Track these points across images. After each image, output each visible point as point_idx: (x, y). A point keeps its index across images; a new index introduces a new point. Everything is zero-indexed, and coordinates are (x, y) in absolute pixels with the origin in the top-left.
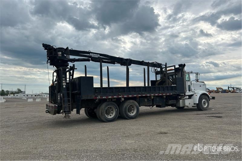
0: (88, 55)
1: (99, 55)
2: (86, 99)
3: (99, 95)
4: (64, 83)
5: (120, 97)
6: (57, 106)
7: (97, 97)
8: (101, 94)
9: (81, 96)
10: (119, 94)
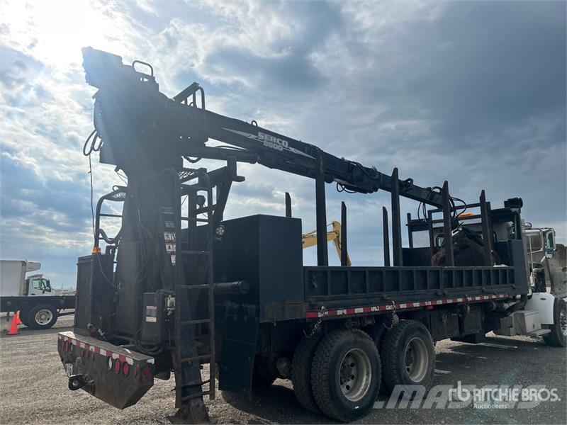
0: (253, 137)
1: (287, 143)
2: (277, 322)
3: (322, 300)
4: (171, 242)
5: (389, 308)
6: (152, 361)
7: (317, 312)
8: (327, 297)
9: (259, 308)
10: (383, 297)
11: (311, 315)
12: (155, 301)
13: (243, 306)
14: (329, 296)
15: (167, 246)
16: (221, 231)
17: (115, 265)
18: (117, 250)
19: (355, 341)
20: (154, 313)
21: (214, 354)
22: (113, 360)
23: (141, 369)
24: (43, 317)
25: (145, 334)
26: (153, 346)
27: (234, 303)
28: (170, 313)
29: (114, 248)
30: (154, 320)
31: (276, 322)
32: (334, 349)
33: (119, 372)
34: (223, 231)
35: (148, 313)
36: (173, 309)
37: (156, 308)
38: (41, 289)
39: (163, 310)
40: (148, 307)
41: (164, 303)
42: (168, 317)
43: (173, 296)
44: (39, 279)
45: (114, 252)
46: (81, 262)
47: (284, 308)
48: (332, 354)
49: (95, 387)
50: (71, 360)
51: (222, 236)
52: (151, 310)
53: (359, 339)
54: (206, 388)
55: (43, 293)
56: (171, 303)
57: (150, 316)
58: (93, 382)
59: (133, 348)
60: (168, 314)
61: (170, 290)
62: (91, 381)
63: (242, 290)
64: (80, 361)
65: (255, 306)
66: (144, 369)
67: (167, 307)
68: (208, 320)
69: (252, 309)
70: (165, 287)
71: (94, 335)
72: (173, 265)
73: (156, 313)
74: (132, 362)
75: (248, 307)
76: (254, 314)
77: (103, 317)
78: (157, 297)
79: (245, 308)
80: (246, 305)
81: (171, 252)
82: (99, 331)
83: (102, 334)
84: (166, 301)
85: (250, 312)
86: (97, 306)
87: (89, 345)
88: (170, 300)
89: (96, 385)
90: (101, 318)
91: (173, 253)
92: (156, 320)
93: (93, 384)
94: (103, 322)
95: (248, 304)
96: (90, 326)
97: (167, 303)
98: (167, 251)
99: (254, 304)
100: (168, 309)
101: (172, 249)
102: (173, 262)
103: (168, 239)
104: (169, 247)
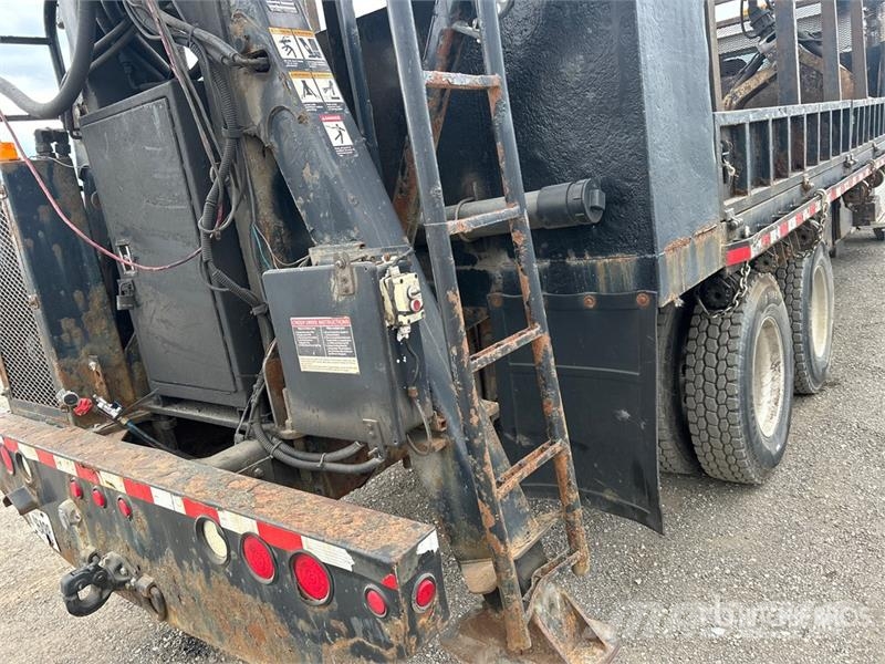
7: (748, 246)
8: (747, 197)
9: (654, 261)
10: (803, 183)
11: (738, 257)
12: (336, 297)
13: (572, 261)
14: (750, 194)
15: (298, 84)
20: (341, 342)
22: (227, 535)
23: (406, 590)
28: (404, 333)
29: (60, 137)
30: (349, 366)
33: (277, 577)
35: (303, 340)
36: (419, 315)
37: (344, 322)
39: (380, 327)
40: (296, 321)
41: (378, 303)
42: (399, 349)
45: (64, 149)
47: (694, 250)
49: (162, 600)
52: (316, 331)
56: (412, 297)
57: (321, 353)
58: (153, 585)
59: (260, 465)
60: (399, 338)
61: (362, 246)
62: (145, 581)
63: (588, 211)
64: (74, 511)
65: (634, 257)
66: (416, 585)
67: (397, 313)
68: (533, 332)
69: (618, 268)
70: (327, 239)
71: (88, 418)
72: (340, 153)
73: (347, 340)
74: (344, 561)
75: (593, 267)
76: (630, 282)
77: (100, 362)
78: (345, 280)
79: (578, 269)
80: (588, 259)
81: (317, 104)
82: (102, 404)
83: (114, 413)
84: (385, 293)
85: (607, 278)
86: (69, 331)
87: (95, 472)
88: (405, 286)
89: (166, 594)
90: (92, 364)
91: (323, 108)
92: (357, 365)
93: (155, 591)
94: (105, 376)
95: (592, 254)
96: (68, 399)
97: (393, 301)
98: (303, 101)
99: (628, 249)
100: (401, 318)
101: (317, 93)
102: (336, 143)
103: (292, 56)
104: (306, 87)
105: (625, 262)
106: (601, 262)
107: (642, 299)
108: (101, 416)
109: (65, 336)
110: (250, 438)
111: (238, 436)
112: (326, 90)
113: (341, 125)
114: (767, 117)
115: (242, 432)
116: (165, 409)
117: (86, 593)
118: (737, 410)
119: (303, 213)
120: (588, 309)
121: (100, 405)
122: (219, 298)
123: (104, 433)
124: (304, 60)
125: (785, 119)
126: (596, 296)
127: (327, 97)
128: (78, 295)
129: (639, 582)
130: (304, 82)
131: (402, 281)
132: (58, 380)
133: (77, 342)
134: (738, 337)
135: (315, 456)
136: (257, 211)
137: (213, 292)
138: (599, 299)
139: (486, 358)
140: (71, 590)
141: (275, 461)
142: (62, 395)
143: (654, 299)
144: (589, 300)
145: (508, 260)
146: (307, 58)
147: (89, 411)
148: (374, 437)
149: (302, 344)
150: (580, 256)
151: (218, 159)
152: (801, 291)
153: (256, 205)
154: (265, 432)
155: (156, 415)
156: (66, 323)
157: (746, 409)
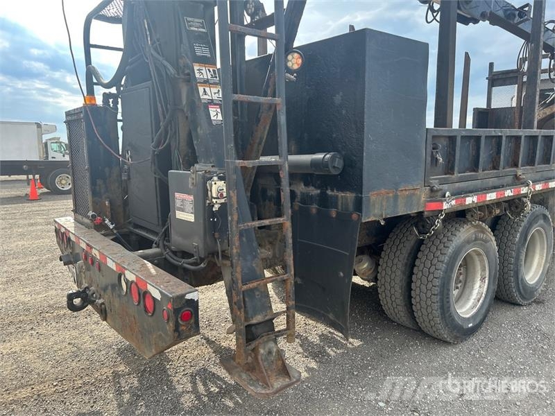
2: (386, 220)
3: (447, 182)
4: (206, 83)
5: (524, 190)
6: (193, 295)
7: (442, 202)
8: (453, 176)
9: (361, 198)
10: (516, 175)
11: (433, 206)
12: (190, 186)
13: (329, 192)
14: (456, 175)
15: (201, 89)
16: (295, 62)
17: (120, 124)
18: (119, 100)
19: (476, 239)
20: (190, 207)
21: (293, 272)
22: (127, 282)
23: (176, 311)
24: (63, 182)
25: (176, 239)
26: (191, 256)
27: (311, 188)
28: (216, 208)
29: (115, 97)
30: (191, 218)
31: (384, 219)
32: (450, 250)
33: (139, 302)
34: (300, 61)
35: (178, 204)
36: (223, 201)
37: (192, 197)
38: (61, 153)
39: (205, 203)
40: (177, 195)
41: (206, 192)
42: (213, 214)
43: (220, 179)
44: (56, 142)
45: (116, 103)
46: (70, 118)
47: (396, 197)
48: (446, 259)
49: (105, 311)
50: (72, 260)
51: (295, 71)
52: (183, 200)
53: (481, 235)
54: (280, 323)
55: (64, 156)
56: (220, 191)
57: (183, 210)
58: (103, 304)
59: (158, 260)
60: (214, 209)
61: (212, 166)
62: (100, 301)
63: (330, 168)
64: (82, 267)
65: (354, 195)
66: (182, 311)
67: (212, 197)
68: (281, 219)
69: (347, 199)
70: (203, 161)
71: (100, 227)
72: (214, 123)
73: (192, 206)
74: (157, 296)
75: (337, 196)
76: (351, 207)
77: (111, 203)
78: (193, 179)
79: (331, 196)
80: (335, 193)
81: (209, 100)
82: (107, 221)
83: (111, 227)
84: (209, 188)
85: (342, 203)
86: (100, 186)
87: (91, 248)
88: (217, 186)
89: (107, 309)
90: (107, 203)
91: (211, 102)
92: (193, 218)
93: (103, 306)
94: (111, 210)
95: (338, 190)
96: (92, 216)
97: (211, 191)
98: (201, 97)
99: (351, 190)
100: (214, 201)
101: (210, 94)
102: (212, 118)
103: (202, 77)
104: (205, 91)
105: (350, 196)
106: (341, 194)
107: (355, 216)
108: (106, 227)
109: (97, 188)
110: (158, 247)
111: (154, 245)
112: (215, 93)
113: (219, 110)
114: (481, 134)
115: (156, 244)
116: (135, 230)
117: (77, 301)
118: (437, 295)
119: (196, 148)
120: (332, 218)
121: (106, 222)
122: (157, 180)
123: (105, 235)
124: (208, 79)
125: (501, 136)
126: (337, 212)
127: (215, 97)
128: (107, 170)
129: (355, 373)
130: (204, 89)
131: (215, 183)
132: (91, 207)
133: (102, 191)
134: (445, 254)
135: (180, 260)
136: (179, 143)
137: (155, 178)
138: (338, 213)
139: (248, 225)
140: (71, 297)
141: (165, 259)
142: (91, 213)
143: (360, 218)
144: (333, 213)
145: (303, 187)
146: (209, 78)
147: (101, 223)
148: (196, 252)
149: (178, 205)
150: (332, 190)
151: (165, 118)
152: (517, 240)
153: (179, 140)
154: (164, 246)
155: (131, 233)
156: (99, 182)
157: (443, 295)
